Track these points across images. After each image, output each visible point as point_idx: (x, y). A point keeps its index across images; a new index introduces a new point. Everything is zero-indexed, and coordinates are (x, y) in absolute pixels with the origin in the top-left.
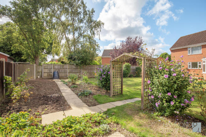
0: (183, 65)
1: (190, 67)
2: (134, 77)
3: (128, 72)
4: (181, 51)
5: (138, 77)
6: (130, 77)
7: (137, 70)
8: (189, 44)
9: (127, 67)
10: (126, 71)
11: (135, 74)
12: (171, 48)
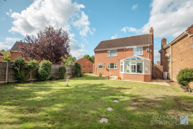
0: (104, 66)
1: (109, 68)
2: (57, 79)
3: (47, 73)
4: (103, 53)
5: (61, 79)
6: (51, 79)
7: (61, 70)
8: (108, 48)
9: (46, 67)
10: (44, 72)
11: (57, 75)
12: (95, 49)
